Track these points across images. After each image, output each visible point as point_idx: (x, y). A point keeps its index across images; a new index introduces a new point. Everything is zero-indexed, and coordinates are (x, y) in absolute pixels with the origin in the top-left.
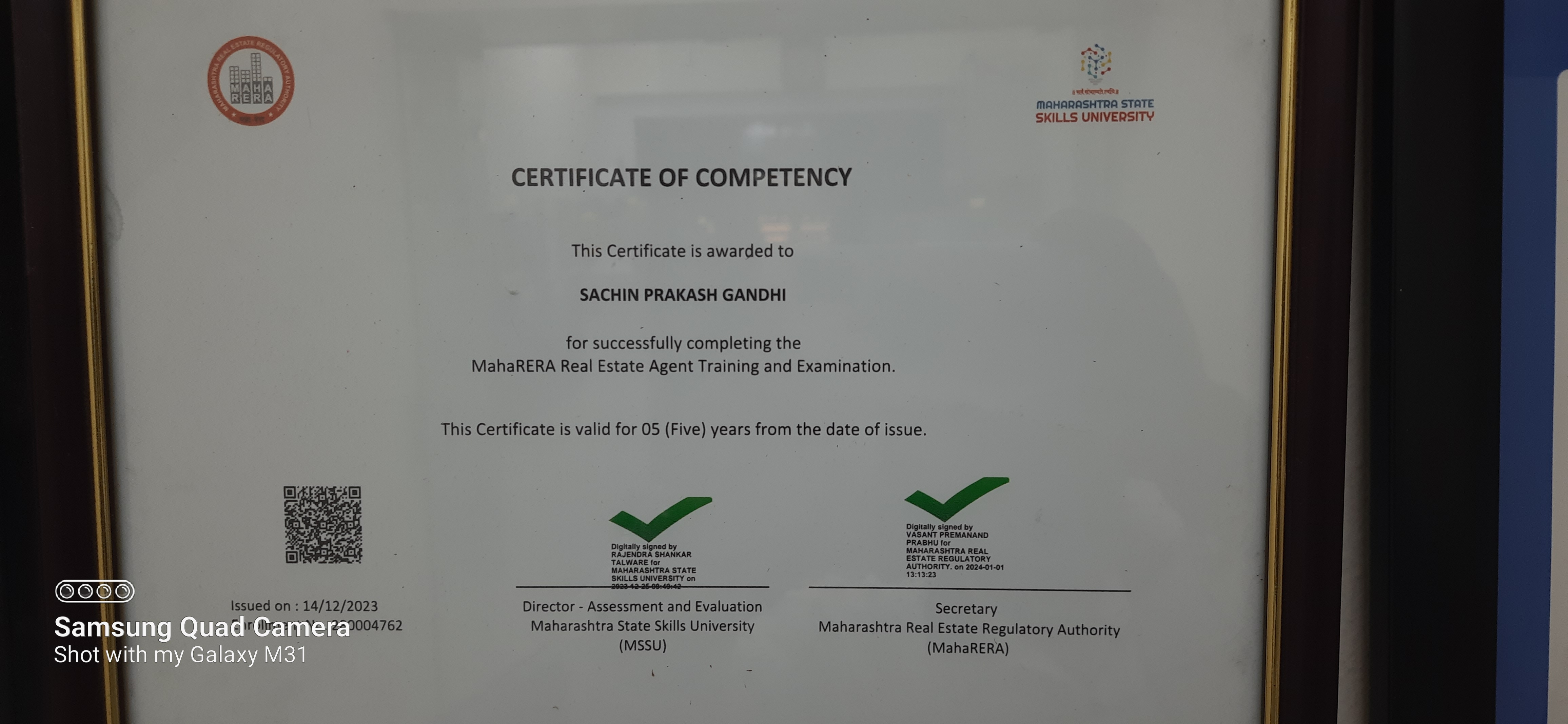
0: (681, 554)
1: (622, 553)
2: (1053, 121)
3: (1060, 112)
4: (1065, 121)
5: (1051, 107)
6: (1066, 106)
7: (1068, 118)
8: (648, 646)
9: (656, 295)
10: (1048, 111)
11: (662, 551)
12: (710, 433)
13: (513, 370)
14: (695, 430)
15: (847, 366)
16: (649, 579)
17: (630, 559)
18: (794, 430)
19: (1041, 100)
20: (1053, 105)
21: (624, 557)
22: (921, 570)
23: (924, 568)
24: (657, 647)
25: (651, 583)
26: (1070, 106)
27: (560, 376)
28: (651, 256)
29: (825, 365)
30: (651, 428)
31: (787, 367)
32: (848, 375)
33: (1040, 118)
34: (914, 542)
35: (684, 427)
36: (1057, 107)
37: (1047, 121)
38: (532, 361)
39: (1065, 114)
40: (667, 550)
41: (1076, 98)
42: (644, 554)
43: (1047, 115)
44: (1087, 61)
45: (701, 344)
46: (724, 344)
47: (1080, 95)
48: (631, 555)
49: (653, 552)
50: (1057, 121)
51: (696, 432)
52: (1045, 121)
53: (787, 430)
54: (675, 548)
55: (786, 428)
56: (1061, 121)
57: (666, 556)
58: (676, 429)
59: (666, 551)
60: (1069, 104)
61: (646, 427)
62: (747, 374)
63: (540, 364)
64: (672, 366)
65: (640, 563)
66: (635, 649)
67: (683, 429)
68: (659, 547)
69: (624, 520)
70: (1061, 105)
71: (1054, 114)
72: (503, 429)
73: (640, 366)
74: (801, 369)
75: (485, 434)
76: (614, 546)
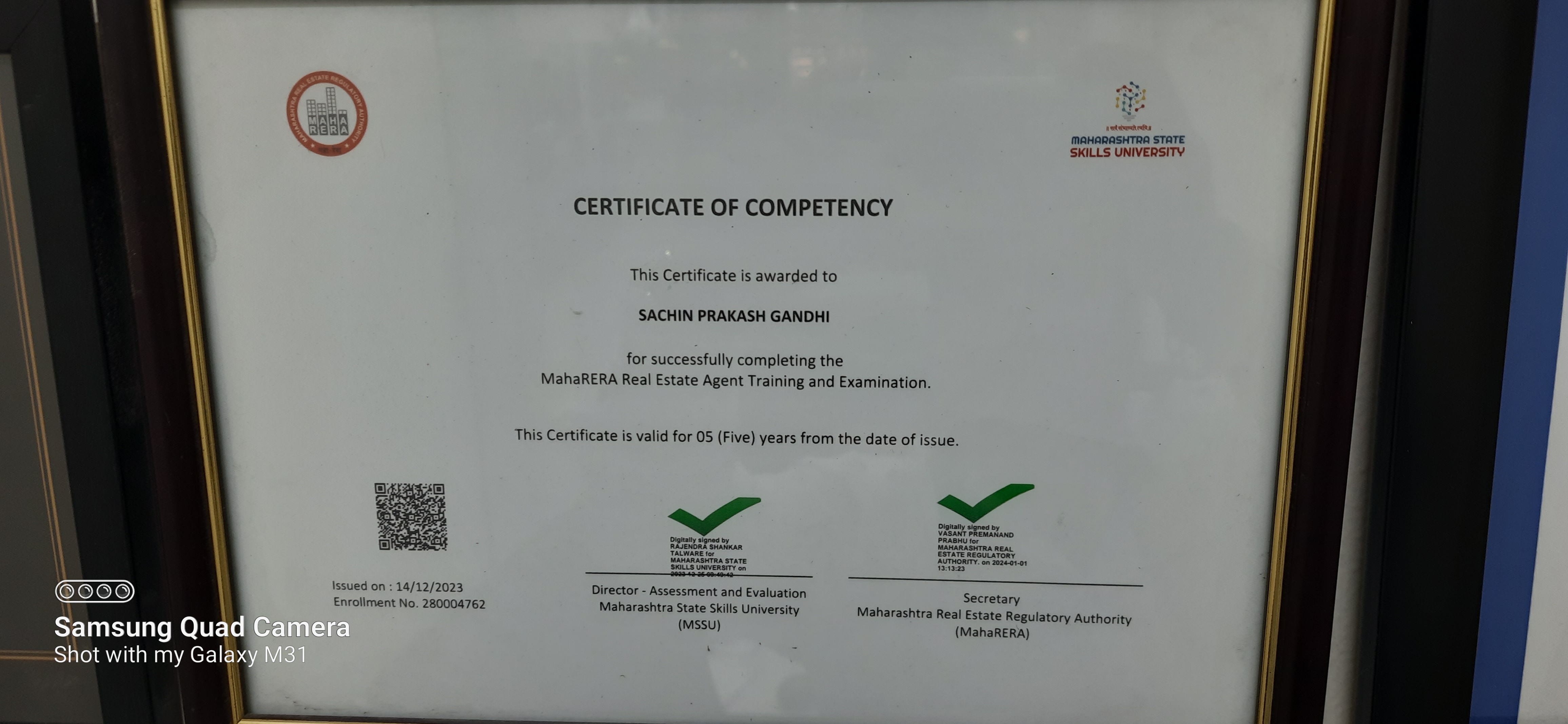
0: (733, 547)
1: (680, 545)
2: (1087, 156)
3: (1094, 147)
4: (1098, 156)
5: (1085, 142)
6: (1101, 142)
7: (1101, 153)
8: (704, 625)
9: (709, 316)
10: (1082, 146)
11: (716, 544)
12: (758, 441)
13: (579, 383)
14: (745, 438)
15: (886, 383)
16: (705, 568)
17: (688, 550)
18: (836, 439)
19: (1076, 136)
20: (1087, 140)
21: (682, 548)
22: (951, 565)
23: (954, 563)
24: (712, 626)
25: (706, 572)
26: (1104, 142)
27: (622, 387)
28: (704, 280)
29: (866, 381)
30: (705, 436)
31: (830, 383)
32: (887, 390)
33: (1074, 153)
34: (945, 540)
35: (735, 435)
36: (1091, 142)
37: (1082, 155)
38: (596, 374)
39: (1099, 149)
40: (721, 543)
41: (1110, 134)
42: (700, 546)
43: (1081, 150)
44: (1122, 97)
45: (750, 361)
46: (772, 361)
47: (1113, 131)
48: (688, 547)
49: (708, 545)
50: (1091, 156)
51: (746, 440)
52: (1080, 156)
53: (830, 439)
54: (727, 542)
55: (829, 438)
56: (1095, 156)
57: (720, 548)
58: (728, 437)
59: (719, 544)
60: (1103, 140)
61: (701, 435)
62: (793, 388)
63: (603, 378)
64: (724, 381)
65: (696, 554)
66: (693, 628)
67: (734, 437)
68: (714, 540)
69: (681, 516)
70: (1096, 140)
71: (1088, 149)
72: (570, 435)
73: (694, 381)
74: (843, 384)
75: (554, 439)
76: (673, 539)
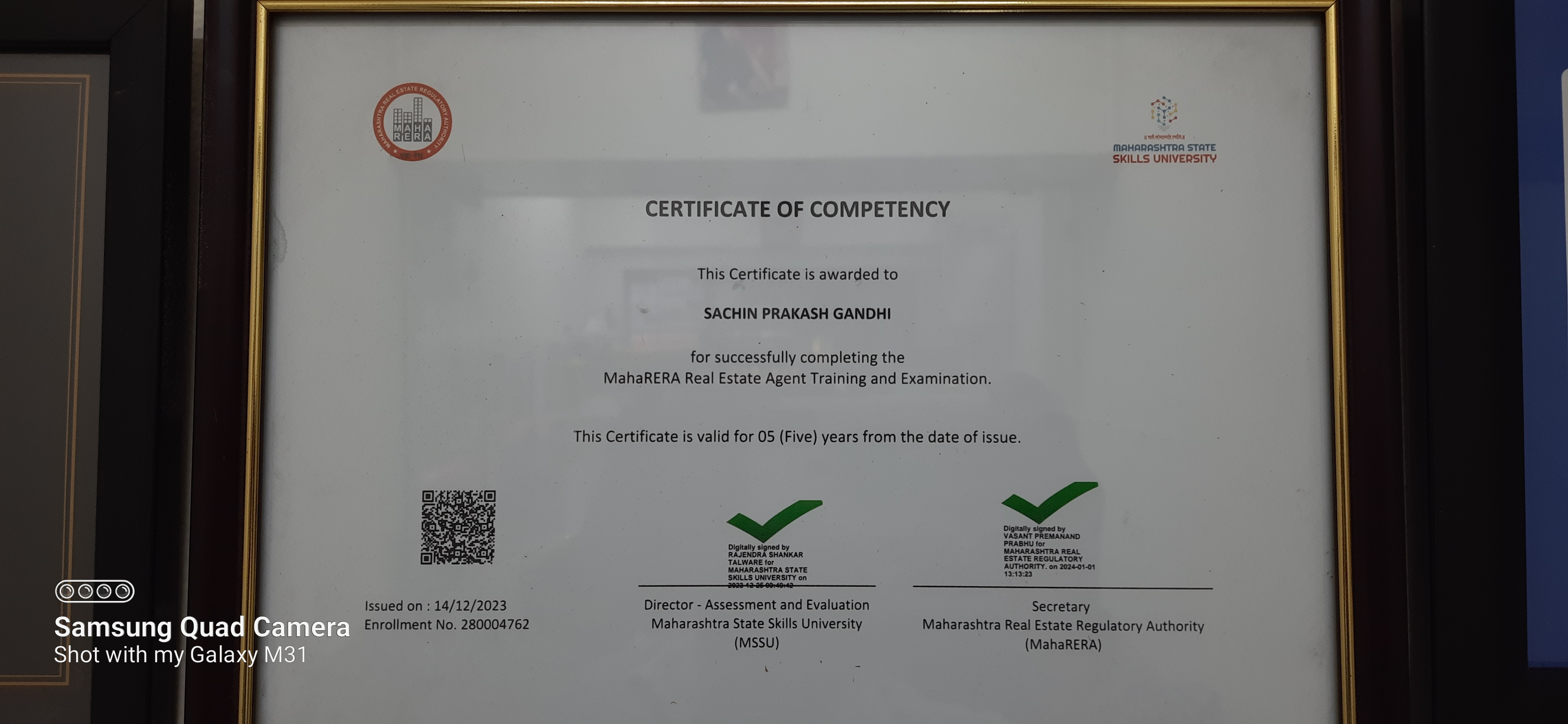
0: (793, 555)
1: (739, 553)
2: (1129, 162)
3: (1135, 154)
4: (1139, 162)
5: (1126, 149)
6: (1139, 149)
7: (1141, 159)
8: (761, 643)
9: (773, 314)
10: (1124, 153)
11: (775, 551)
12: (821, 440)
13: (641, 382)
14: (807, 437)
15: (947, 379)
16: (763, 578)
17: (746, 559)
18: (899, 440)
19: (1117, 144)
20: (1128, 148)
21: (740, 557)
22: (1018, 570)
23: (1021, 567)
24: (770, 644)
25: (765, 582)
26: (1142, 149)
27: (684, 387)
28: (770, 278)
29: (927, 377)
30: (767, 436)
31: (892, 380)
32: (948, 387)
33: (1117, 159)
34: (1011, 543)
35: (797, 435)
36: (1131, 150)
37: (1123, 161)
38: (659, 373)
39: (1138, 156)
40: (781, 550)
41: (1148, 142)
42: (759, 554)
43: (1123, 156)
44: (1156, 110)
45: (814, 358)
46: (834, 359)
47: (1151, 140)
48: (746, 556)
49: (767, 553)
50: (1132, 162)
51: (808, 439)
52: (1121, 162)
53: (892, 438)
54: (788, 549)
55: (891, 436)
56: (1135, 162)
57: (780, 556)
58: (790, 436)
59: (779, 551)
60: (1142, 148)
61: (762, 435)
62: (856, 386)
63: (666, 377)
64: (787, 379)
65: (755, 562)
66: (750, 646)
67: (796, 437)
68: (773, 548)
69: (741, 522)
70: (1134, 148)
71: (1129, 156)
72: (630, 436)
73: (757, 378)
74: (905, 381)
75: (614, 441)
76: (731, 547)
